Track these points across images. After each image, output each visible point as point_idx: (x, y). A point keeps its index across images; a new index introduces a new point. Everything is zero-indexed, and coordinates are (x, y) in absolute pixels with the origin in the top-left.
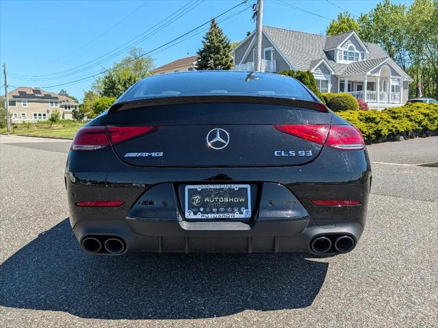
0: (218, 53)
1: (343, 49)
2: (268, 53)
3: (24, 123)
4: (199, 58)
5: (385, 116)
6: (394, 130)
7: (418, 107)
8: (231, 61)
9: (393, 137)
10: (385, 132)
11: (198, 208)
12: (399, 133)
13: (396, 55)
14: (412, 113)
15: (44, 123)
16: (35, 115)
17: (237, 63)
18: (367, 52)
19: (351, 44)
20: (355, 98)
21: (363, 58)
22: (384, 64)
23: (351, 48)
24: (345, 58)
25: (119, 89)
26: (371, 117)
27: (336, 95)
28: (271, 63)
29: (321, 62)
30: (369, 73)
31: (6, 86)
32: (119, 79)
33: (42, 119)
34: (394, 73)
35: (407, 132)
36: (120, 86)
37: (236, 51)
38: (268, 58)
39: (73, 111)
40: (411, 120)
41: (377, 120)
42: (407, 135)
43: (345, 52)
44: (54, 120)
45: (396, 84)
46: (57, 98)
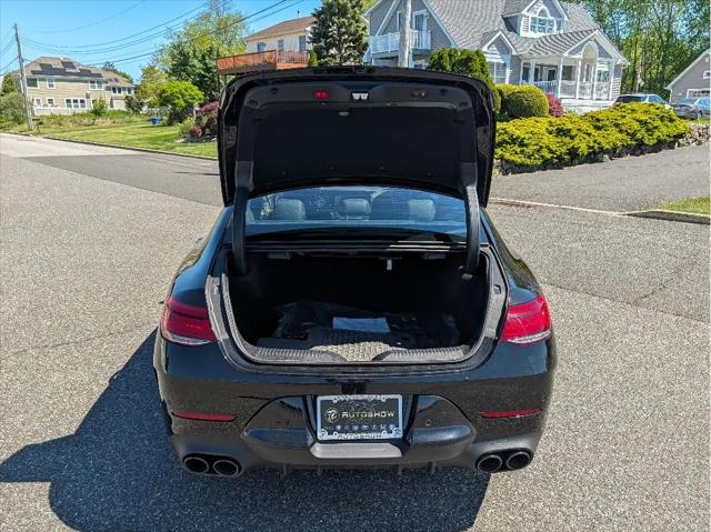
0: (344, 15)
1: (531, 15)
2: (419, 19)
3: (53, 116)
4: (315, 23)
5: (585, 126)
6: (596, 146)
7: (633, 110)
8: (364, 29)
9: (594, 156)
10: (583, 149)
11: (334, 425)
12: (602, 151)
13: (608, 20)
14: (624, 121)
15: (83, 115)
16: (68, 101)
17: (373, 34)
18: (566, 19)
19: (543, 7)
20: (544, 94)
21: (558, 29)
22: (590, 40)
23: (542, 12)
24: (533, 28)
25: (194, 66)
26: (565, 128)
27: (516, 88)
28: (424, 35)
29: (498, 35)
30: (566, 54)
31: (22, 61)
32: (194, 51)
33: (80, 110)
34: (603, 53)
35: (615, 149)
36: (195, 62)
37: (371, 13)
38: (419, 28)
39: (127, 97)
40: (621, 131)
41: (573, 133)
42: (614, 153)
43: (533, 18)
44: (98, 112)
45: (605, 69)
46: (100, 75)
